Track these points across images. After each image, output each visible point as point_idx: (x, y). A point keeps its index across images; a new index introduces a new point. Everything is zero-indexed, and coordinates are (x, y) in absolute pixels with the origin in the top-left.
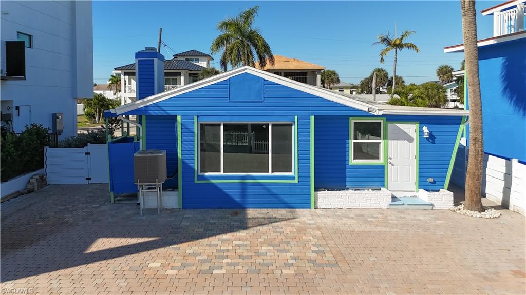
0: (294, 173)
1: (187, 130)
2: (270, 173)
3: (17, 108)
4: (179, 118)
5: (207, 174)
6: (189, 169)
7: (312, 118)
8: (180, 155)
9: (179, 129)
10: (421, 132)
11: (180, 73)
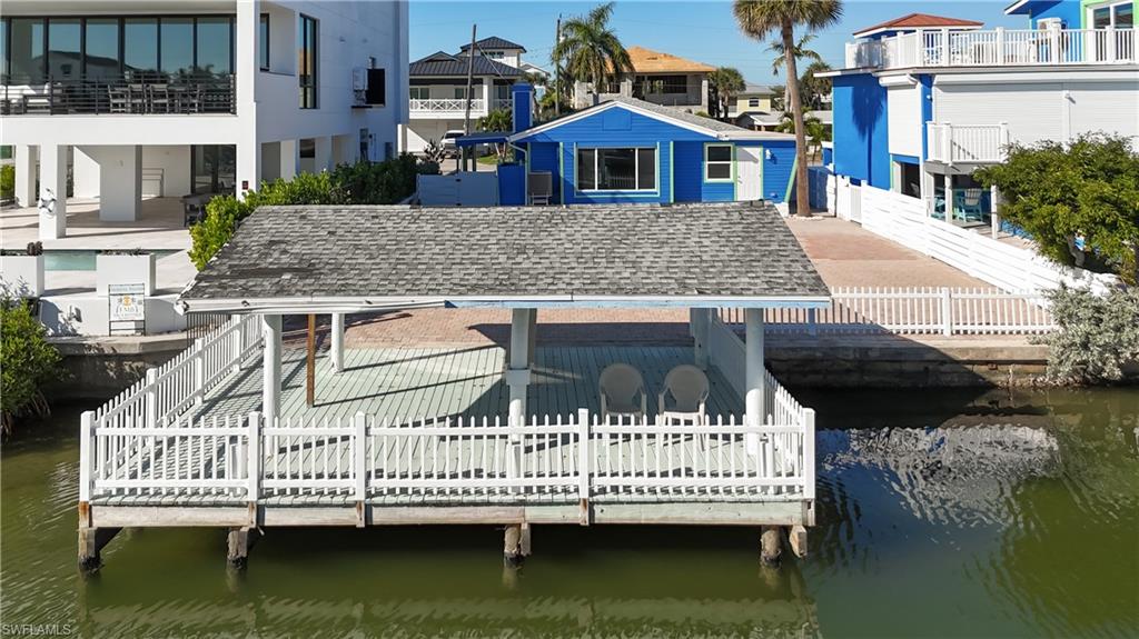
0: (657, 189)
1: (568, 154)
2: (637, 190)
3: (371, 136)
4: (561, 144)
5: (584, 191)
6: (569, 187)
7: (672, 143)
8: (562, 175)
9: (561, 153)
10: (765, 153)
11: (482, 79)
